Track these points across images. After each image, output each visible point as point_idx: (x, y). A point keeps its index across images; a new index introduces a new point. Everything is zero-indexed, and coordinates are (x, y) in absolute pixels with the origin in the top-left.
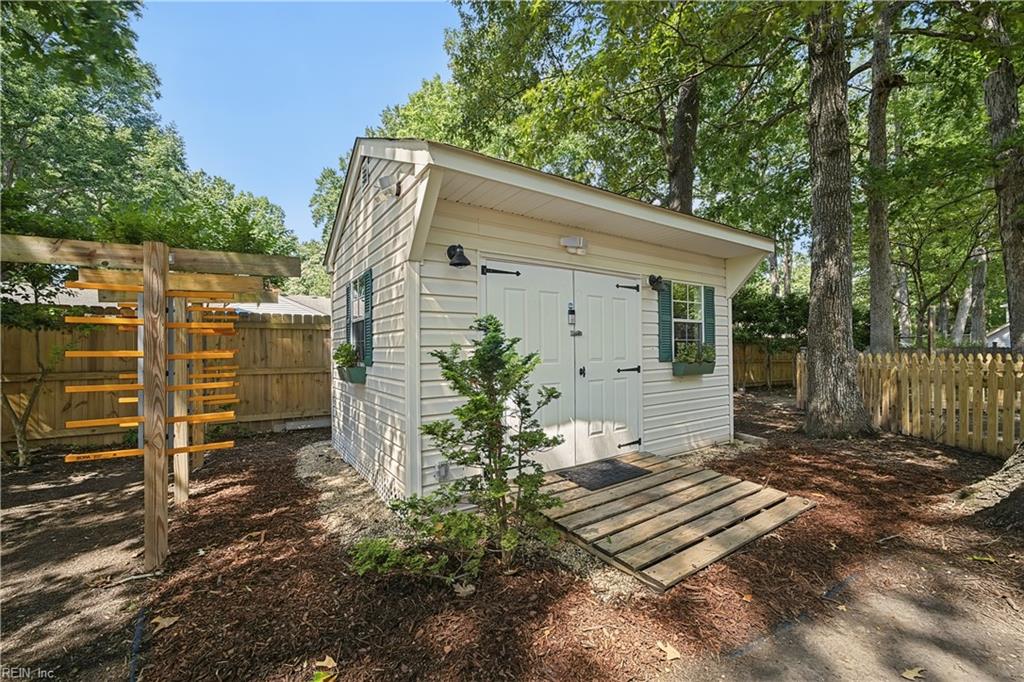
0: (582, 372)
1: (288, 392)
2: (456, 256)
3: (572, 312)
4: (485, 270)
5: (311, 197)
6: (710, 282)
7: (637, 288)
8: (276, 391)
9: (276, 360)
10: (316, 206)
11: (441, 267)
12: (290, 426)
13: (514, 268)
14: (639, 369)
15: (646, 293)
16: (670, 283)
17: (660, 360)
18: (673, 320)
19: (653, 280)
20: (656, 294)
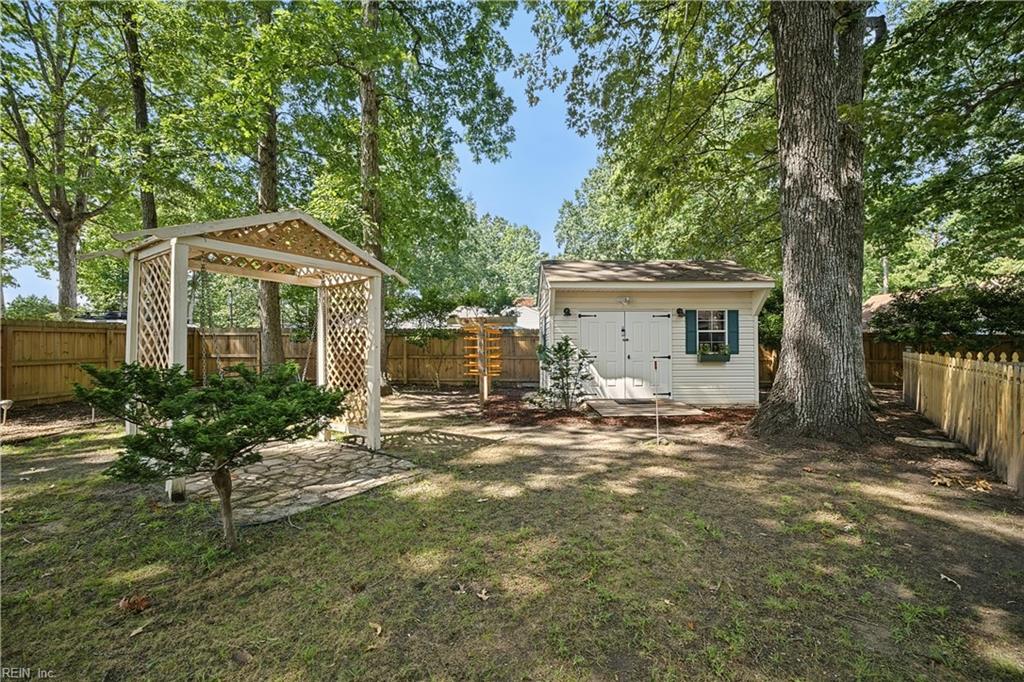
0: (629, 357)
1: (523, 368)
2: (567, 312)
3: (623, 330)
4: (580, 316)
5: (556, 223)
6: (733, 307)
7: (669, 316)
8: (519, 367)
9: (518, 353)
10: (559, 231)
11: (561, 317)
12: (524, 385)
13: (593, 314)
14: (669, 357)
15: (675, 318)
16: (695, 311)
17: (687, 353)
18: (698, 331)
19: (679, 311)
20: (684, 318)
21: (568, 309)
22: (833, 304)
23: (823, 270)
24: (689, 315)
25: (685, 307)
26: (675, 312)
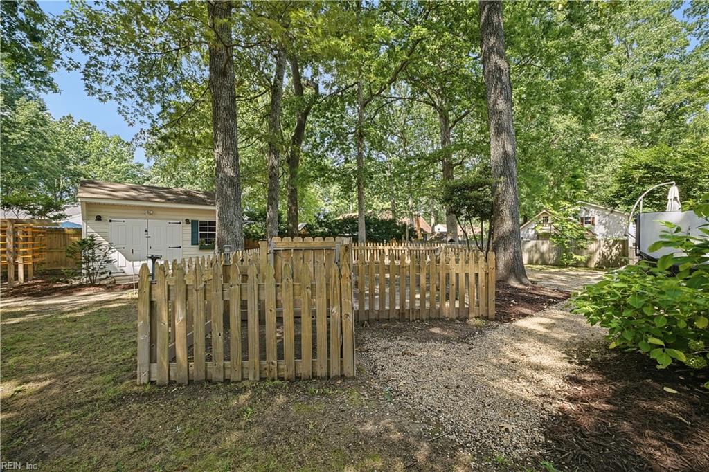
0: (150, 247)
3: (146, 231)
4: (110, 221)
7: (180, 223)
11: (93, 221)
13: (122, 220)
14: (180, 247)
15: (185, 224)
16: (197, 221)
17: (192, 244)
18: (199, 232)
19: (187, 221)
20: (190, 225)
21: (100, 217)
22: (232, 223)
23: (228, 206)
24: (194, 223)
25: (191, 219)
26: (184, 221)
